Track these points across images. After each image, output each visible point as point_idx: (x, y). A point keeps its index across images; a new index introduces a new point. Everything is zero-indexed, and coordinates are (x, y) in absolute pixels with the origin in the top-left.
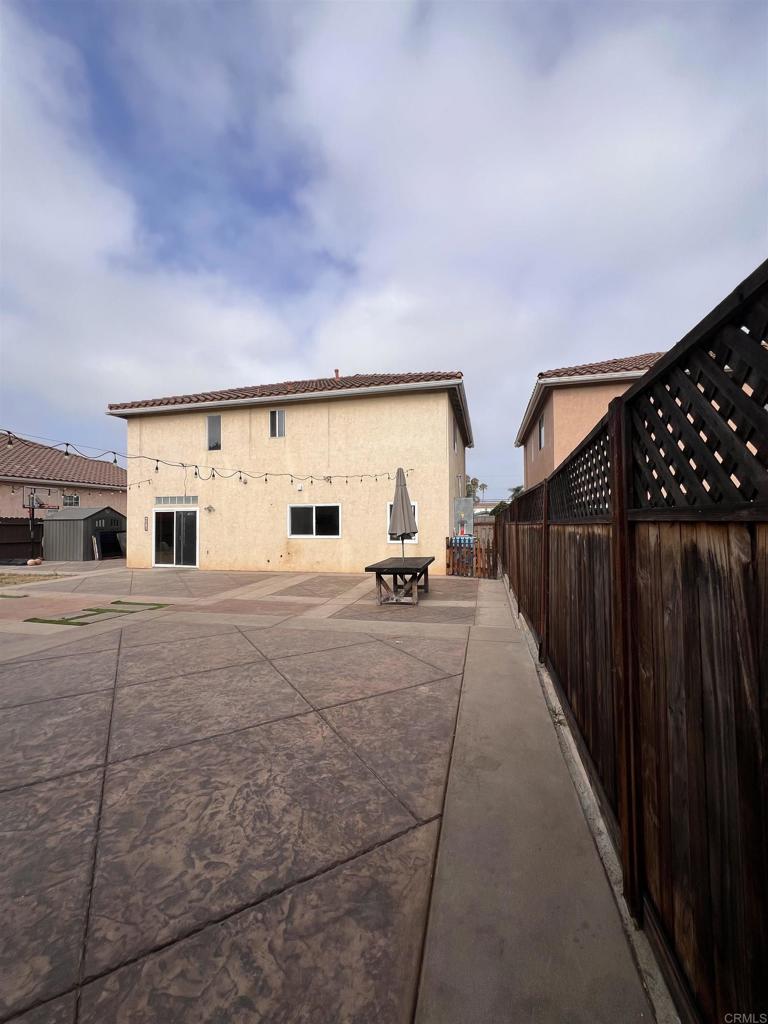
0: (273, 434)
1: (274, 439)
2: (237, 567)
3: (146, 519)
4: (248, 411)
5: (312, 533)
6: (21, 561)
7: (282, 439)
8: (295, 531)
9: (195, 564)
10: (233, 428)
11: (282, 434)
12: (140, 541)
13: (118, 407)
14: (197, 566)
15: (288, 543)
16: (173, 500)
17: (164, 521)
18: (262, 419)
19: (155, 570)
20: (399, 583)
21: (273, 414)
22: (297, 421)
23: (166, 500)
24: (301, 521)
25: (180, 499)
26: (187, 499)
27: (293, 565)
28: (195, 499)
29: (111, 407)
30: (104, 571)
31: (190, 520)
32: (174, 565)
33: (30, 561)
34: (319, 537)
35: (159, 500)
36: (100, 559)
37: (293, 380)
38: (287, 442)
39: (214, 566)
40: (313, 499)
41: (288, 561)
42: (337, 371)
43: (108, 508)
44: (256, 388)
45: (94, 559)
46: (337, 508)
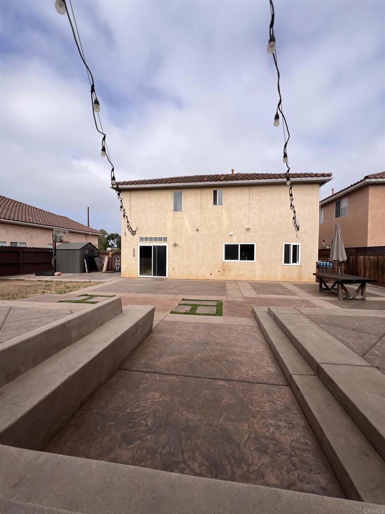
0: (215, 203)
1: (215, 206)
3: (134, 250)
4: (199, 190)
5: (238, 259)
6: (51, 273)
7: (221, 206)
8: (227, 257)
9: (165, 276)
10: (190, 199)
11: (221, 204)
13: (117, 184)
14: (167, 276)
15: (223, 264)
16: (151, 239)
18: (209, 194)
19: (140, 279)
21: (215, 192)
22: (230, 197)
23: (146, 239)
24: (231, 252)
25: (156, 239)
26: (160, 239)
27: (226, 277)
28: (165, 239)
29: (113, 184)
31: (162, 251)
32: (152, 276)
33: (56, 273)
34: (241, 261)
35: (142, 239)
36: (88, 272)
38: (224, 208)
39: (177, 277)
40: (239, 240)
41: (222, 274)
42: (233, 170)
45: (85, 272)
46: (253, 245)
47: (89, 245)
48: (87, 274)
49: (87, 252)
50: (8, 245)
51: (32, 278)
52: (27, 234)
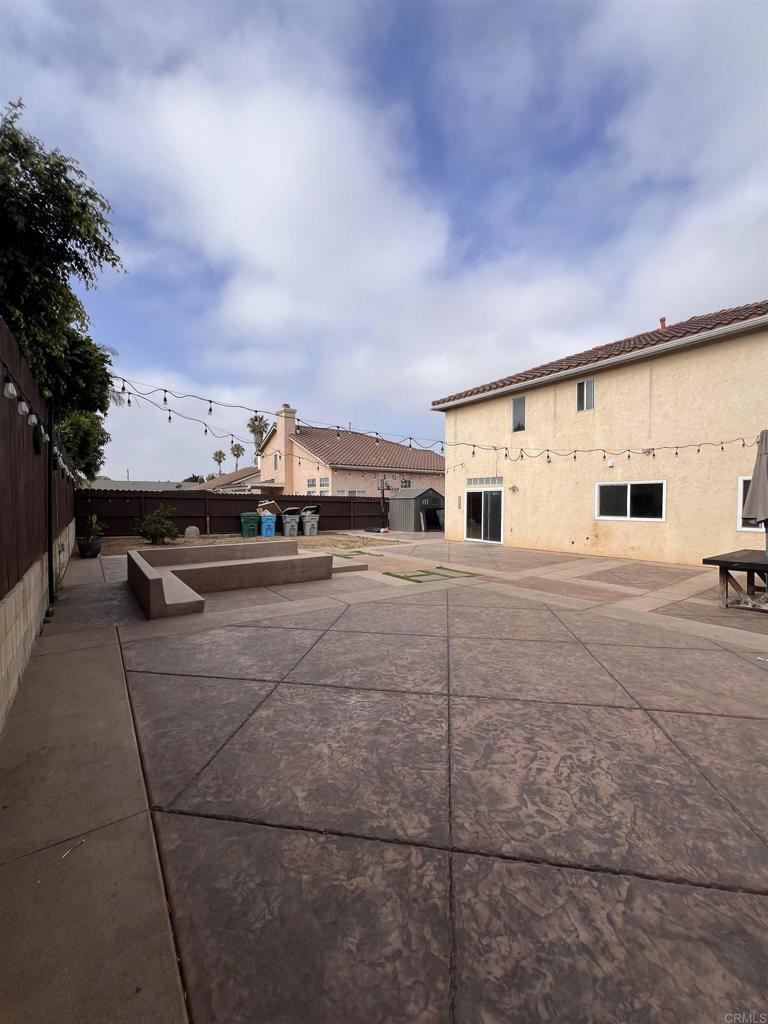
0: (580, 407)
1: (581, 413)
2: (540, 546)
3: (460, 498)
4: (552, 388)
5: (626, 515)
6: (376, 529)
7: (591, 412)
8: (604, 511)
9: (500, 540)
10: (537, 407)
11: (591, 406)
12: (455, 517)
13: (439, 403)
14: (502, 542)
15: (595, 525)
16: (481, 481)
17: (474, 499)
18: (570, 393)
19: (467, 543)
20: (756, 584)
21: (581, 386)
22: (609, 391)
23: (475, 481)
24: (612, 500)
25: (488, 480)
26: (494, 480)
27: (601, 549)
28: (501, 480)
29: (434, 404)
30: (428, 541)
31: (496, 499)
32: (482, 540)
33: (382, 530)
34: (634, 519)
35: (470, 481)
36: (425, 531)
37: (603, 344)
38: (597, 414)
39: (516, 543)
40: (629, 475)
41: (593, 545)
42: (663, 321)
43: (431, 489)
44: (560, 362)
45: (421, 530)
46: (661, 485)
47: (430, 492)
48: (423, 534)
49: (426, 502)
50: (346, 494)
51: (362, 533)
52: (366, 480)
